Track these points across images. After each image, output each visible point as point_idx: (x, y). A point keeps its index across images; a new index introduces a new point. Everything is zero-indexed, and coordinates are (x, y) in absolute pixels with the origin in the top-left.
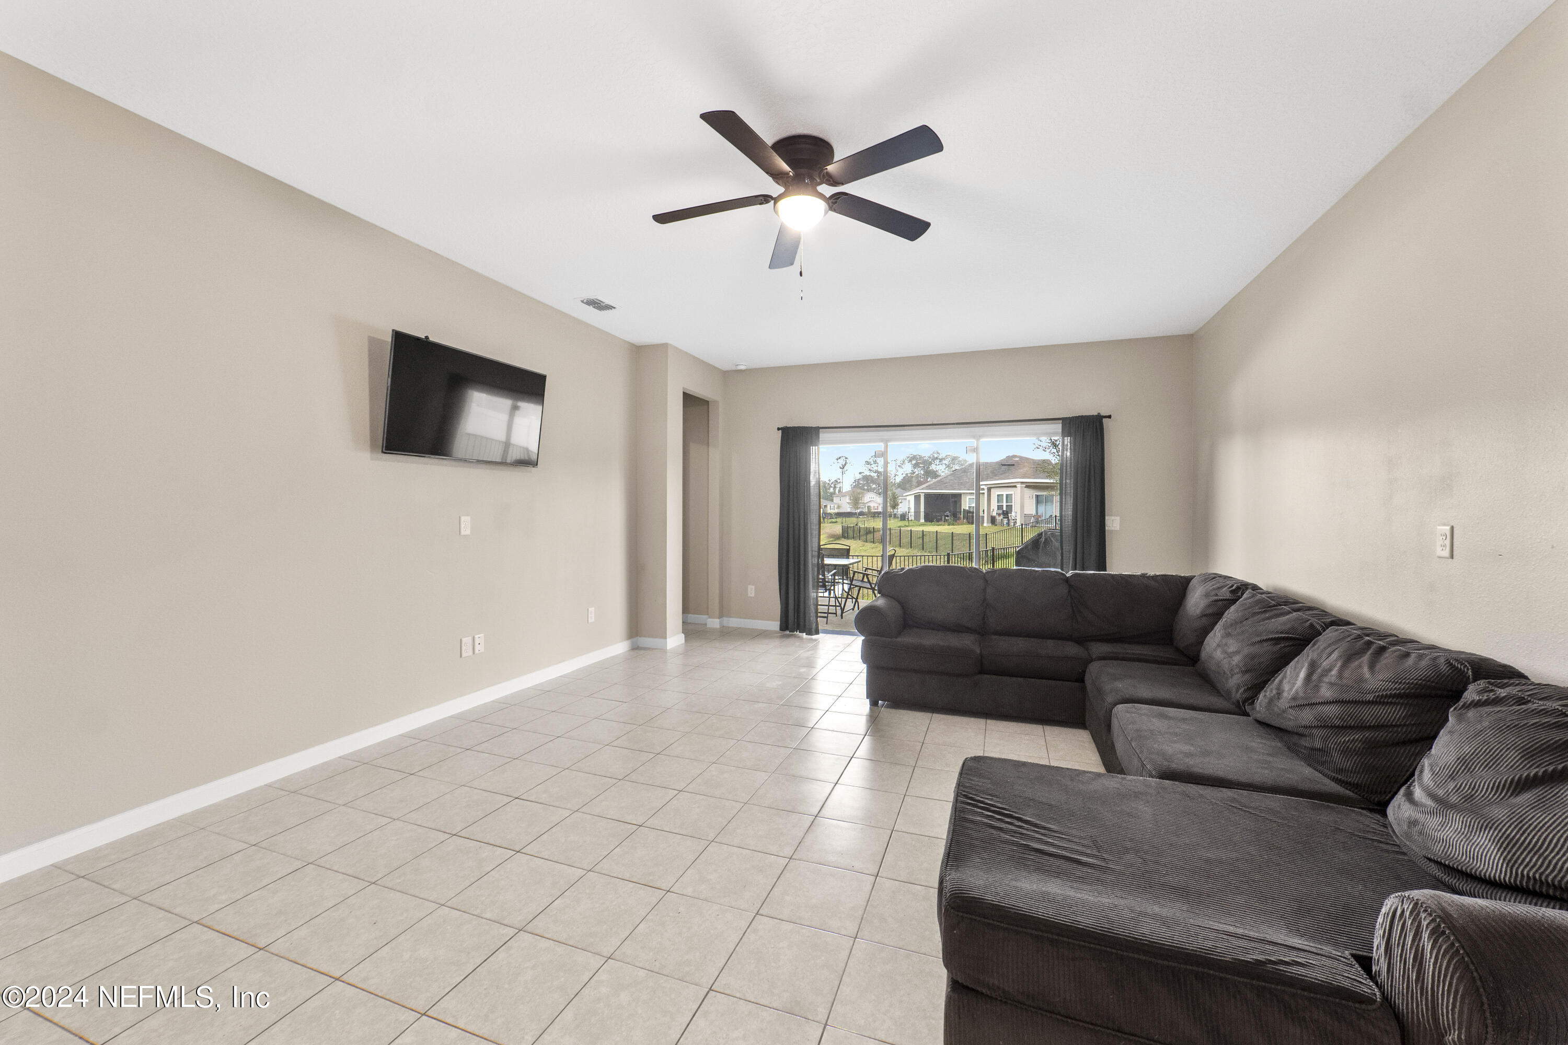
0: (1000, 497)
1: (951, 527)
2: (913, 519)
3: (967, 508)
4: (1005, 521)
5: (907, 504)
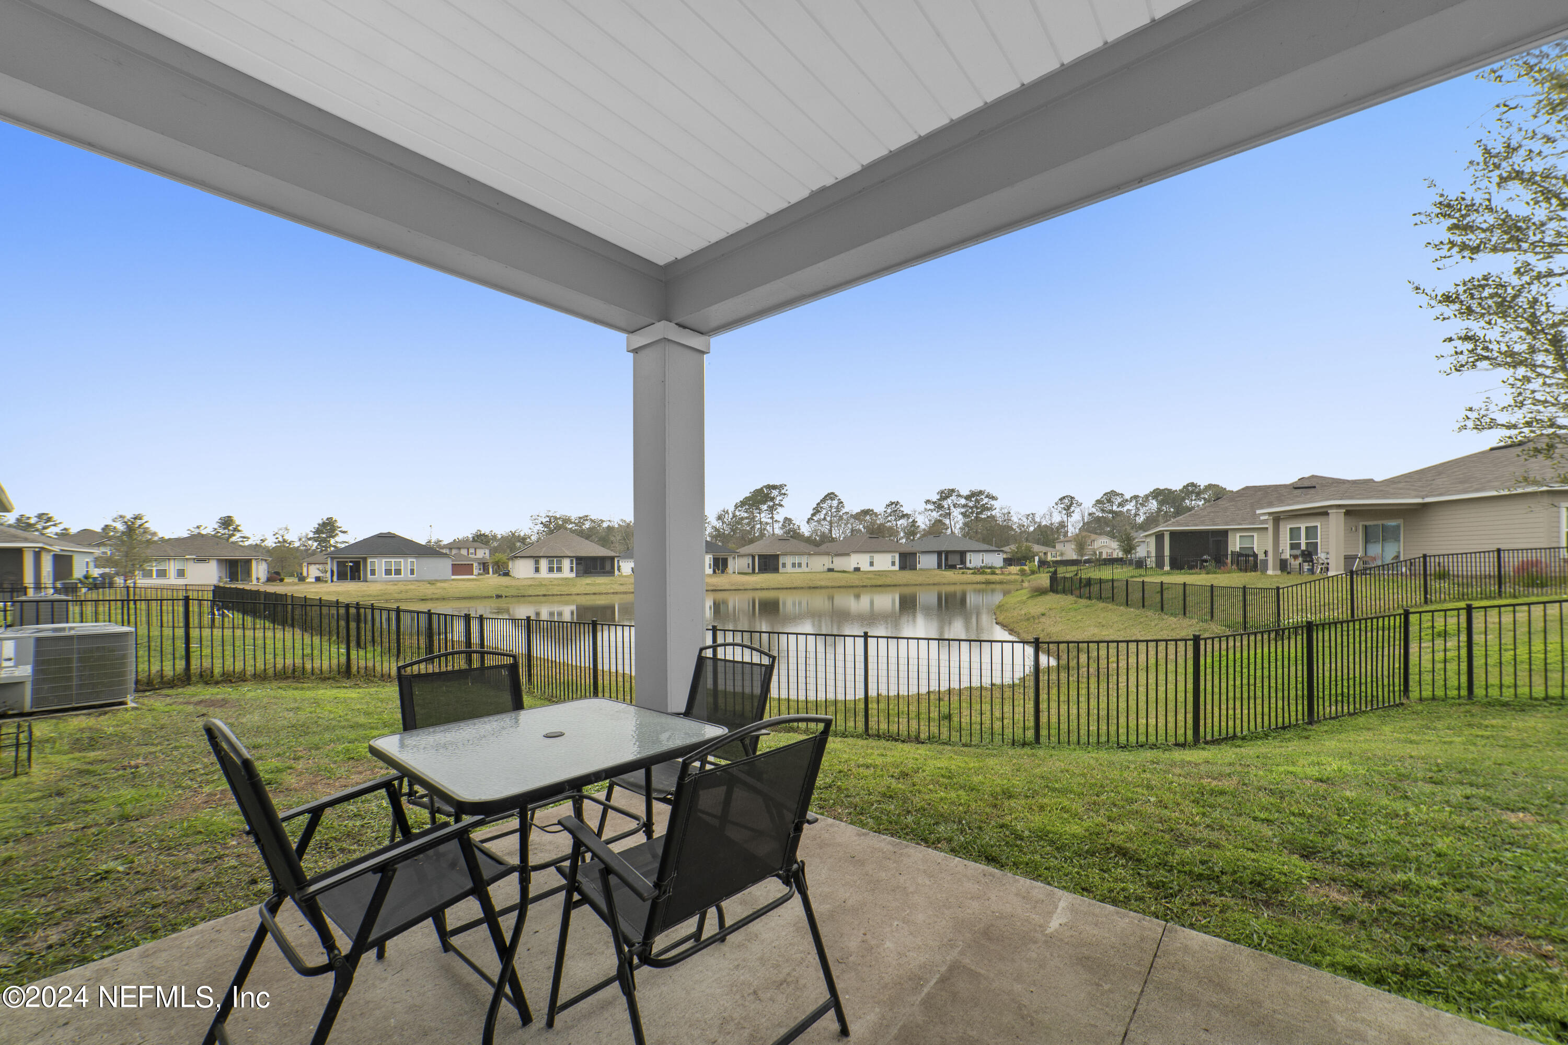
0: (1294, 532)
1: (1210, 576)
2: (1154, 566)
3: (1238, 549)
4: (1306, 566)
5: (1145, 549)
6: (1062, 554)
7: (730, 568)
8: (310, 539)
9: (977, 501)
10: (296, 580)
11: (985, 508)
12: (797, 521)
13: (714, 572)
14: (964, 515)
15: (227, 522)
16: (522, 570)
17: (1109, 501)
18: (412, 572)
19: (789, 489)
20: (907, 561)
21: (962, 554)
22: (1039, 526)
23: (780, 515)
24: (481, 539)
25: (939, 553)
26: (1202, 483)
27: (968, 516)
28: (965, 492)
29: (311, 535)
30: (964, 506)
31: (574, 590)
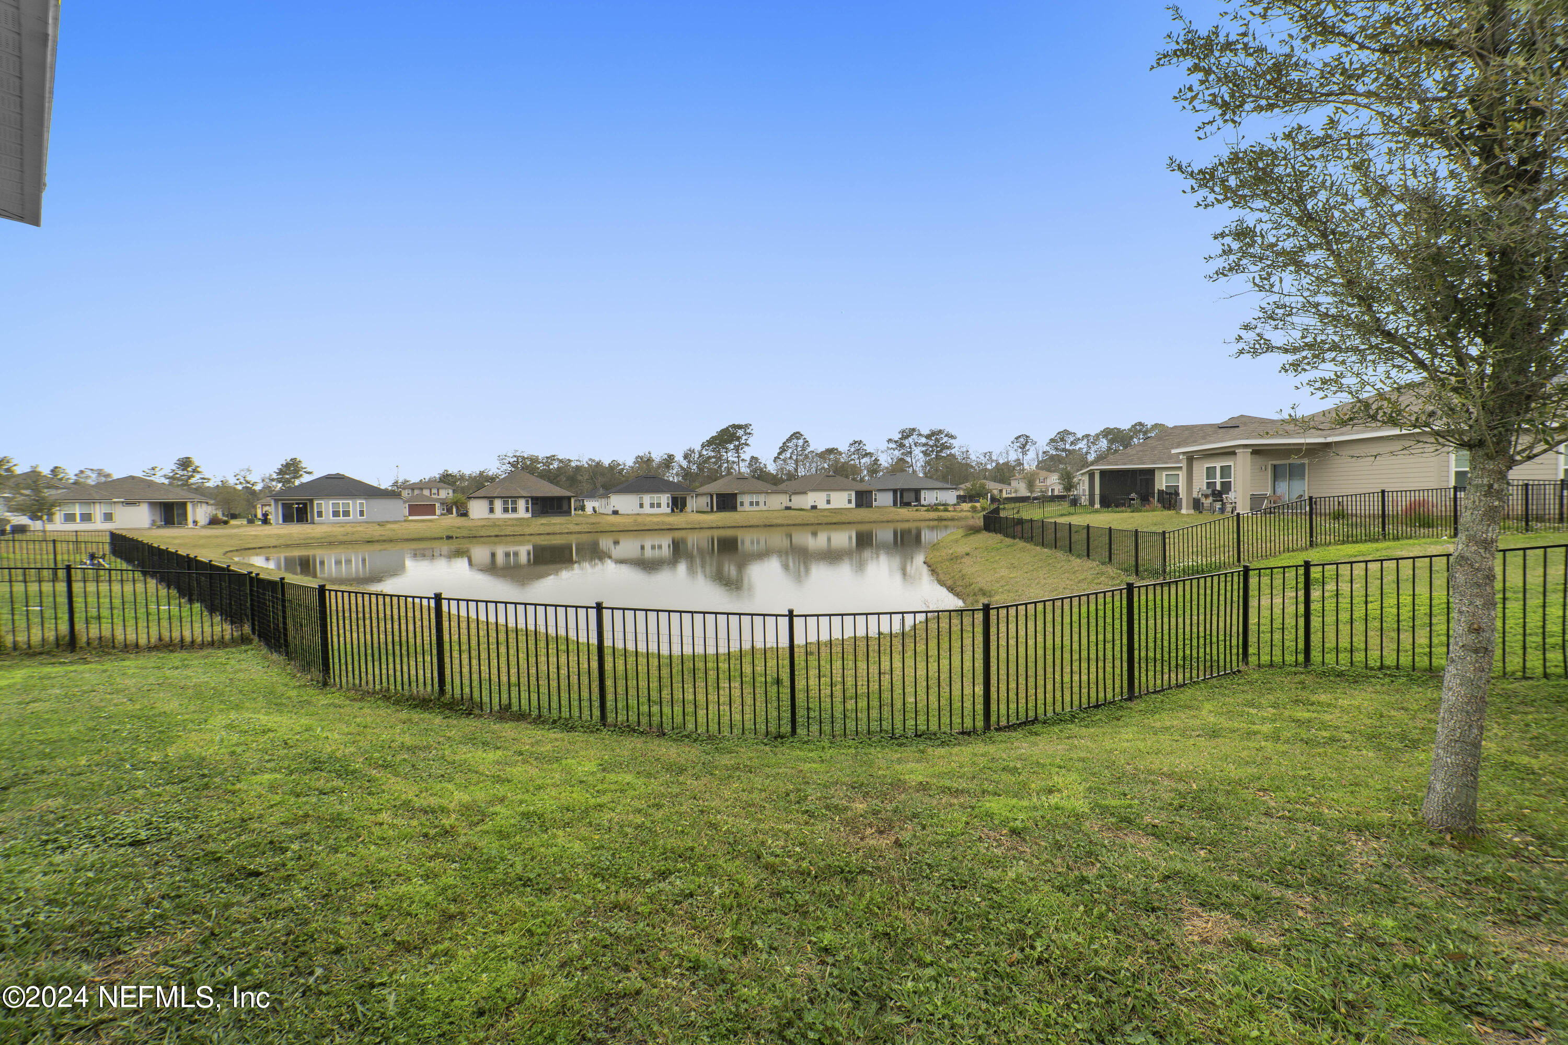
3: (1162, 488)
4: (1218, 505)
6: (1016, 491)
7: (689, 508)
8: (273, 480)
9: (937, 440)
10: (245, 522)
11: (944, 447)
12: (763, 460)
13: (673, 510)
14: (925, 453)
15: (185, 463)
16: (478, 509)
17: (1062, 440)
18: (362, 513)
19: (754, 429)
20: (863, 499)
21: (917, 492)
22: (998, 464)
23: (747, 454)
24: (447, 479)
25: (895, 491)
26: (1149, 423)
27: (929, 455)
28: (926, 432)
29: (275, 476)
30: (924, 445)
31: (528, 531)
